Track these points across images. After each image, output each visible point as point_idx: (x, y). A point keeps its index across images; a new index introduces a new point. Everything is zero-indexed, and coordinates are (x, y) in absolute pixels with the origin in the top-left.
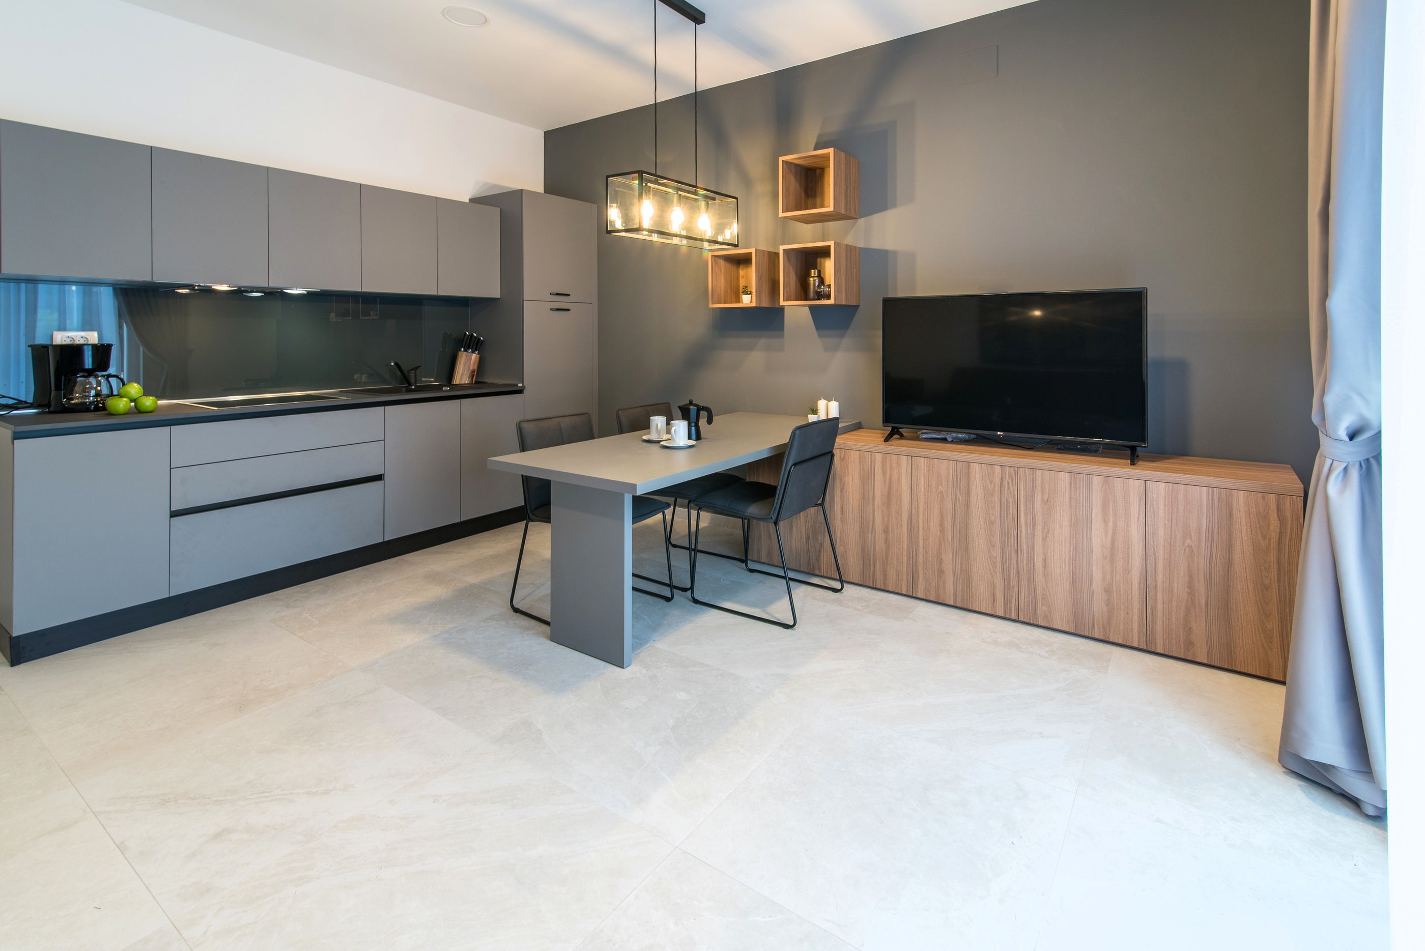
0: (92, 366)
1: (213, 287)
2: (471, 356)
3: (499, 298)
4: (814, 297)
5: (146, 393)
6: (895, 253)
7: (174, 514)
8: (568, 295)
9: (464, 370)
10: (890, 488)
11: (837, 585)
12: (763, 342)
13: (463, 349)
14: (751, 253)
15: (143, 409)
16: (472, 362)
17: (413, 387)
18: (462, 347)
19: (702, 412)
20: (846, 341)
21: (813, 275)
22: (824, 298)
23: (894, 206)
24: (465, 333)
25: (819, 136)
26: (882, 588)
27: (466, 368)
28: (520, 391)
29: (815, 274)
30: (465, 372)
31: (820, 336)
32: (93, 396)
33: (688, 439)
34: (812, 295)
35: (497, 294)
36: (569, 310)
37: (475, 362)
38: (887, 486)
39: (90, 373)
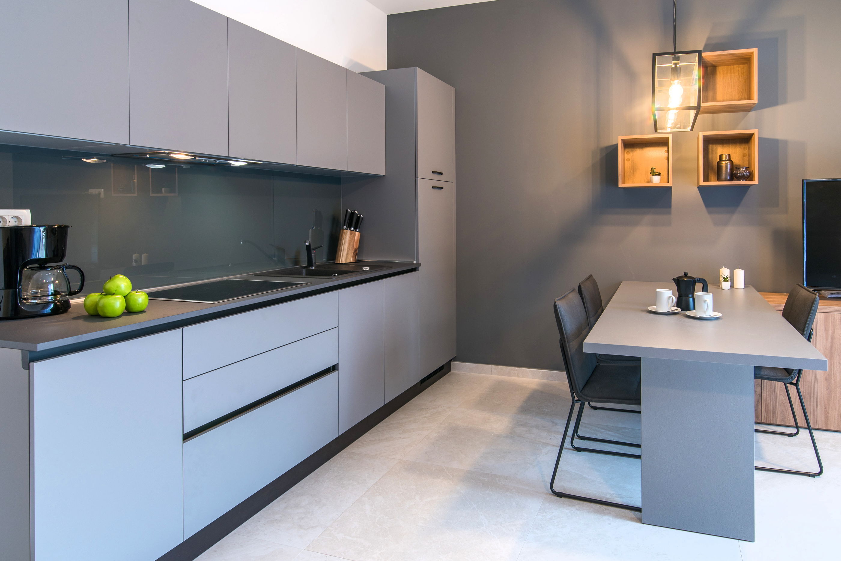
0: (47, 254)
1: (172, 155)
2: (355, 234)
3: (384, 176)
4: (726, 178)
5: (136, 287)
6: (785, 142)
7: (187, 437)
8: (442, 174)
9: (349, 249)
10: (832, 343)
11: (793, 431)
12: (648, 218)
13: (345, 227)
14: (668, 138)
15: (136, 308)
16: (355, 240)
17: (313, 268)
18: (344, 226)
19: (697, 284)
20: (736, 217)
21: (724, 159)
22: (742, 179)
23: (785, 102)
24: (347, 211)
25: (709, 39)
26: (824, 428)
27: (351, 246)
28: (414, 270)
29: (726, 158)
30: (350, 251)
31: (710, 213)
32: (52, 295)
33: (713, 311)
34: (723, 176)
35: (383, 173)
36: (442, 188)
37: (357, 240)
38: (829, 341)
39: (42, 265)
